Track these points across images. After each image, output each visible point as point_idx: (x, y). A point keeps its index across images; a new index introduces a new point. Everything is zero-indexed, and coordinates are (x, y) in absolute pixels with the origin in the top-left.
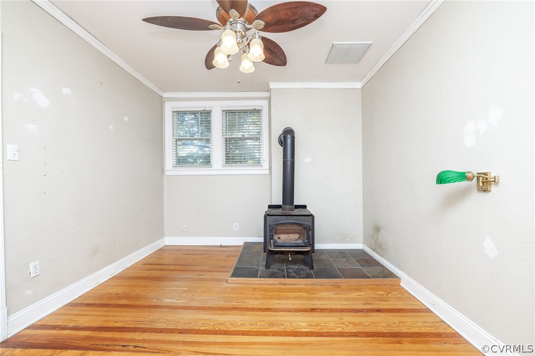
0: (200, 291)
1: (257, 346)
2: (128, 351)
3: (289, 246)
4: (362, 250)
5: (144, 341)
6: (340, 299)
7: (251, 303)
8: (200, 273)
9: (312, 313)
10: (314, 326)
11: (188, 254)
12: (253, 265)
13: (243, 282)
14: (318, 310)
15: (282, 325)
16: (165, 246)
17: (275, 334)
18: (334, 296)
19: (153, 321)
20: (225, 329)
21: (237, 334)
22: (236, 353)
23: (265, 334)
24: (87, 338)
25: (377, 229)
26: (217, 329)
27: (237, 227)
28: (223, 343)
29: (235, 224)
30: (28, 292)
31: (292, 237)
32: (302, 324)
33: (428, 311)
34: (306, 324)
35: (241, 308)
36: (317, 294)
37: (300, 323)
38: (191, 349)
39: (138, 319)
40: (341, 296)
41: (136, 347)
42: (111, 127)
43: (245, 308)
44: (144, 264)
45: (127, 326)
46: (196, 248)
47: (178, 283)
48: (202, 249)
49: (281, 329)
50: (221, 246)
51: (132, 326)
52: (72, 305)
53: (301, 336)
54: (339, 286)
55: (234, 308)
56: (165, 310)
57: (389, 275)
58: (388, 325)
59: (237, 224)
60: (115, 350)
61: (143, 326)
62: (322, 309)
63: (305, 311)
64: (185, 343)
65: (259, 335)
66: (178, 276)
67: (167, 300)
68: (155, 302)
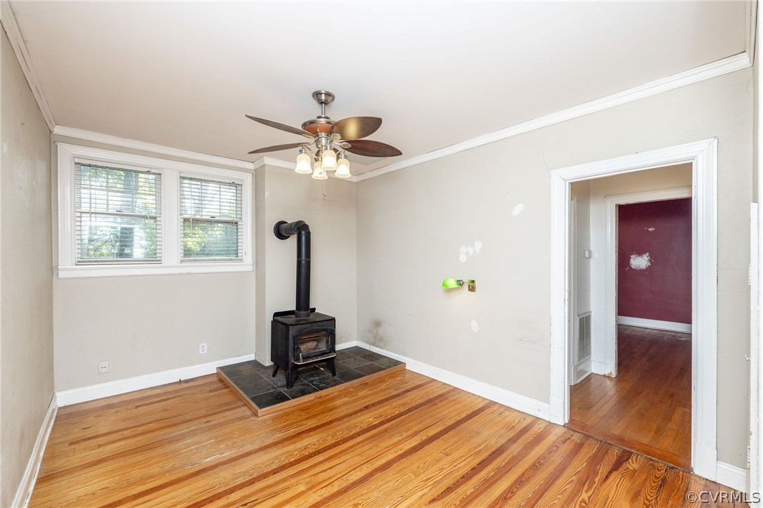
0: (236, 436)
3: (315, 356)
4: (357, 346)
6: (376, 393)
8: (205, 420)
9: (368, 410)
11: (138, 406)
12: (269, 390)
13: (276, 410)
14: (371, 406)
15: (356, 426)
17: (359, 434)
18: (370, 392)
20: (314, 450)
21: (330, 448)
23: (352, 437)
25: (377, 324)
27: (206, 348)
29: (201, 345)
31: (310, 347)
32: (370, 420)
33: (434, 380)
34: (372, 419)
37: (368, 420)
40: (375, 390)
43: (309, 429)
48: (150, 393)
49: (358, 430)
50: (180, 382)
54: (367, 384)
57: (397, 363)
58: (422, 398)
59: (205, 344)
62: (373, 404)
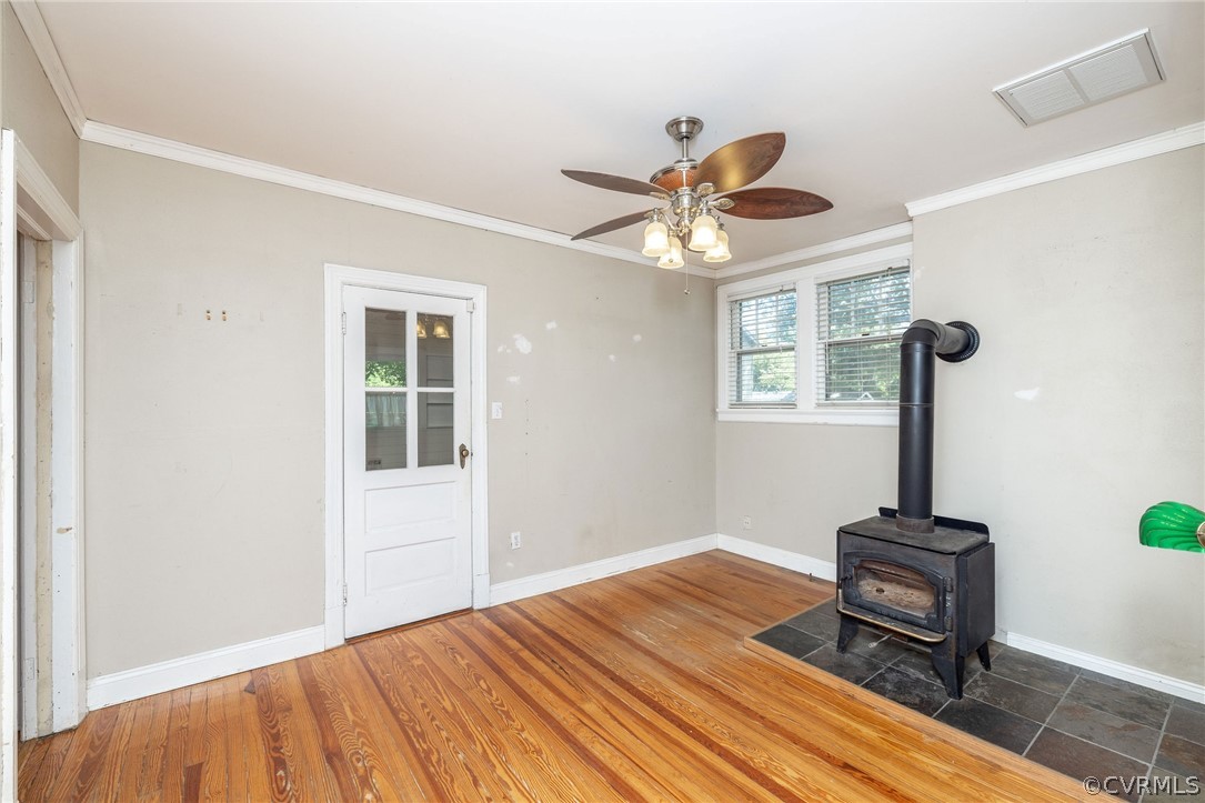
0: (690, 639)
1: (679, 751)
2: (552, 668)
5: (573, 667)
7: (745, 694)
8: (720, 612)
10: (809, 789)
11: (735, 575)
12: (820, 634)
13: (769, 655)
14: (859, 775)
15: (753, 751)
16: (717, 550)
19: (599, 650)
20: (665, 705)
21: (672, 721)
22: (644, 740)
24: (535, 636)
26: (656, 699)
28: (643, 720)
30: (510, 564)
32: (789, 773)
34: (796, 776)
35: (721, 693)
36: (903, 748)
37: (787, 769)
38: (605, 703)
39: (588, 640)
41: (561, 668)
42: (612, 357)
44: (660, 572)
45: (573, 642)
46: (761, 569)
47: (672, 615)
48: (768, 571)
49: (743, 754)
50: (810, 577)
51: (577, 644)
52: (552, 596)
53: (761, 785)
55: (709, 686)
56: (625, 643)
60: (544, 661)
61: (586, 650)
62: (869, 779)
63: (828, 758)
64: (606, 694)
65: (700, 741)
66: (684, 605)
67: (638, 633)
68: (624, 629)
